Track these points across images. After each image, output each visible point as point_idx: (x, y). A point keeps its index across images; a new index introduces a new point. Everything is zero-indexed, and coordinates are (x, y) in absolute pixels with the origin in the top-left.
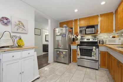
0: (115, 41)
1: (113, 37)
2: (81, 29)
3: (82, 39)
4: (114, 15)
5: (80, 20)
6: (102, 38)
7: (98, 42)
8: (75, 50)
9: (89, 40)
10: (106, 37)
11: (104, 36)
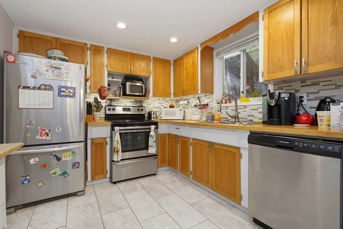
0: (173, 114)
1: (170, 107)
2: (110, 79)
3: (111, 108)
4: (172, 67)
5: (111, 52)
6: (151, 107)
7: (146, 115)
8: (101, 141)
9: (129, 110)
10: (157, 105)
11: (154, 102)
